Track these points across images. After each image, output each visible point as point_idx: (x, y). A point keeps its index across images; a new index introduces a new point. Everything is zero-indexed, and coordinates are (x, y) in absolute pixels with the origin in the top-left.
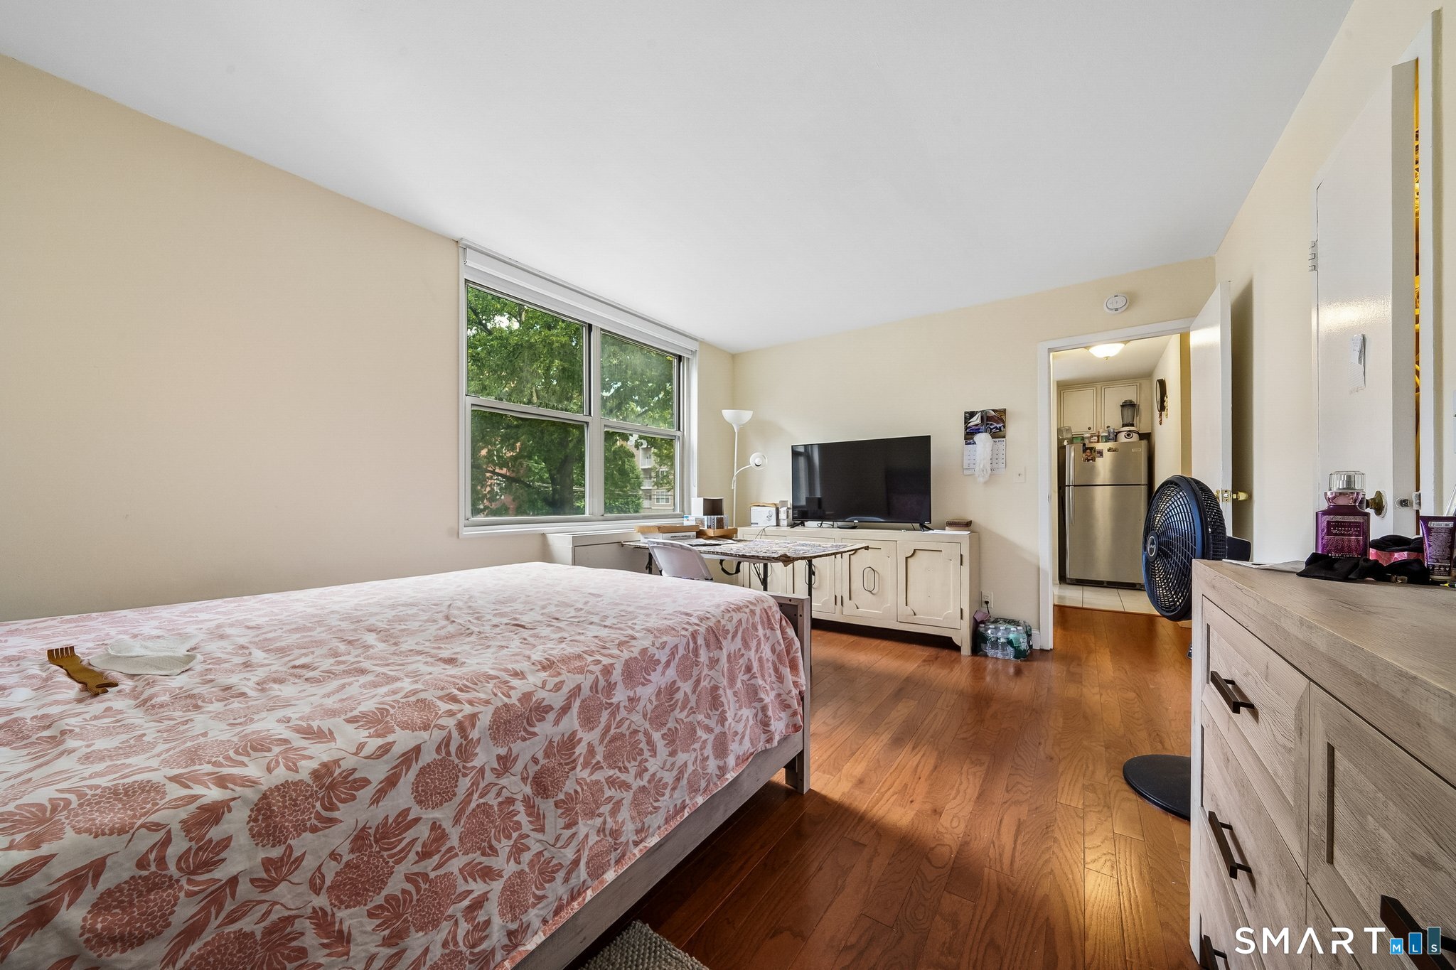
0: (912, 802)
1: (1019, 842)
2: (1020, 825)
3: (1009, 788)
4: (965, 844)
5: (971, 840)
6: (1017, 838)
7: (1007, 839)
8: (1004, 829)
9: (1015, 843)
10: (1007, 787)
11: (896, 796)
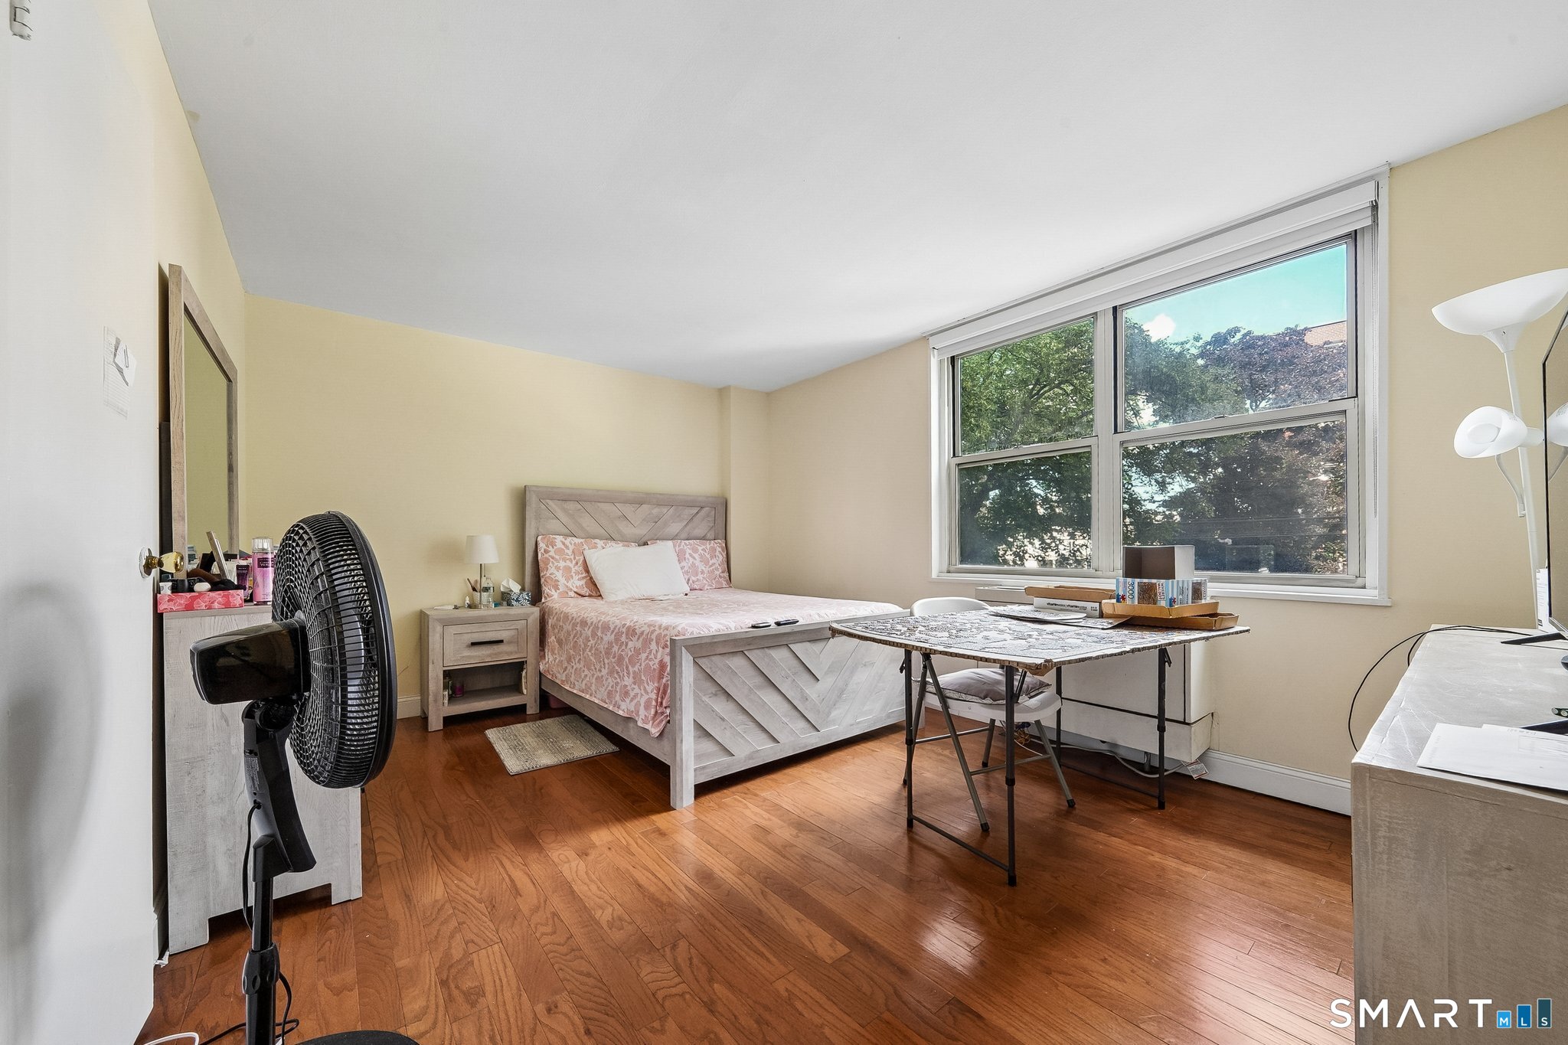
0: (610, 849)
1: (507, 879)
2: (517, 892)
3: (556, 918)
4: (540, 849)
5: (540, 856)
6: (511, 881)
7: (518, 875)
8: (526, 880)
9: (510, 876)
10: (559, 918)
11: (625, 844)
